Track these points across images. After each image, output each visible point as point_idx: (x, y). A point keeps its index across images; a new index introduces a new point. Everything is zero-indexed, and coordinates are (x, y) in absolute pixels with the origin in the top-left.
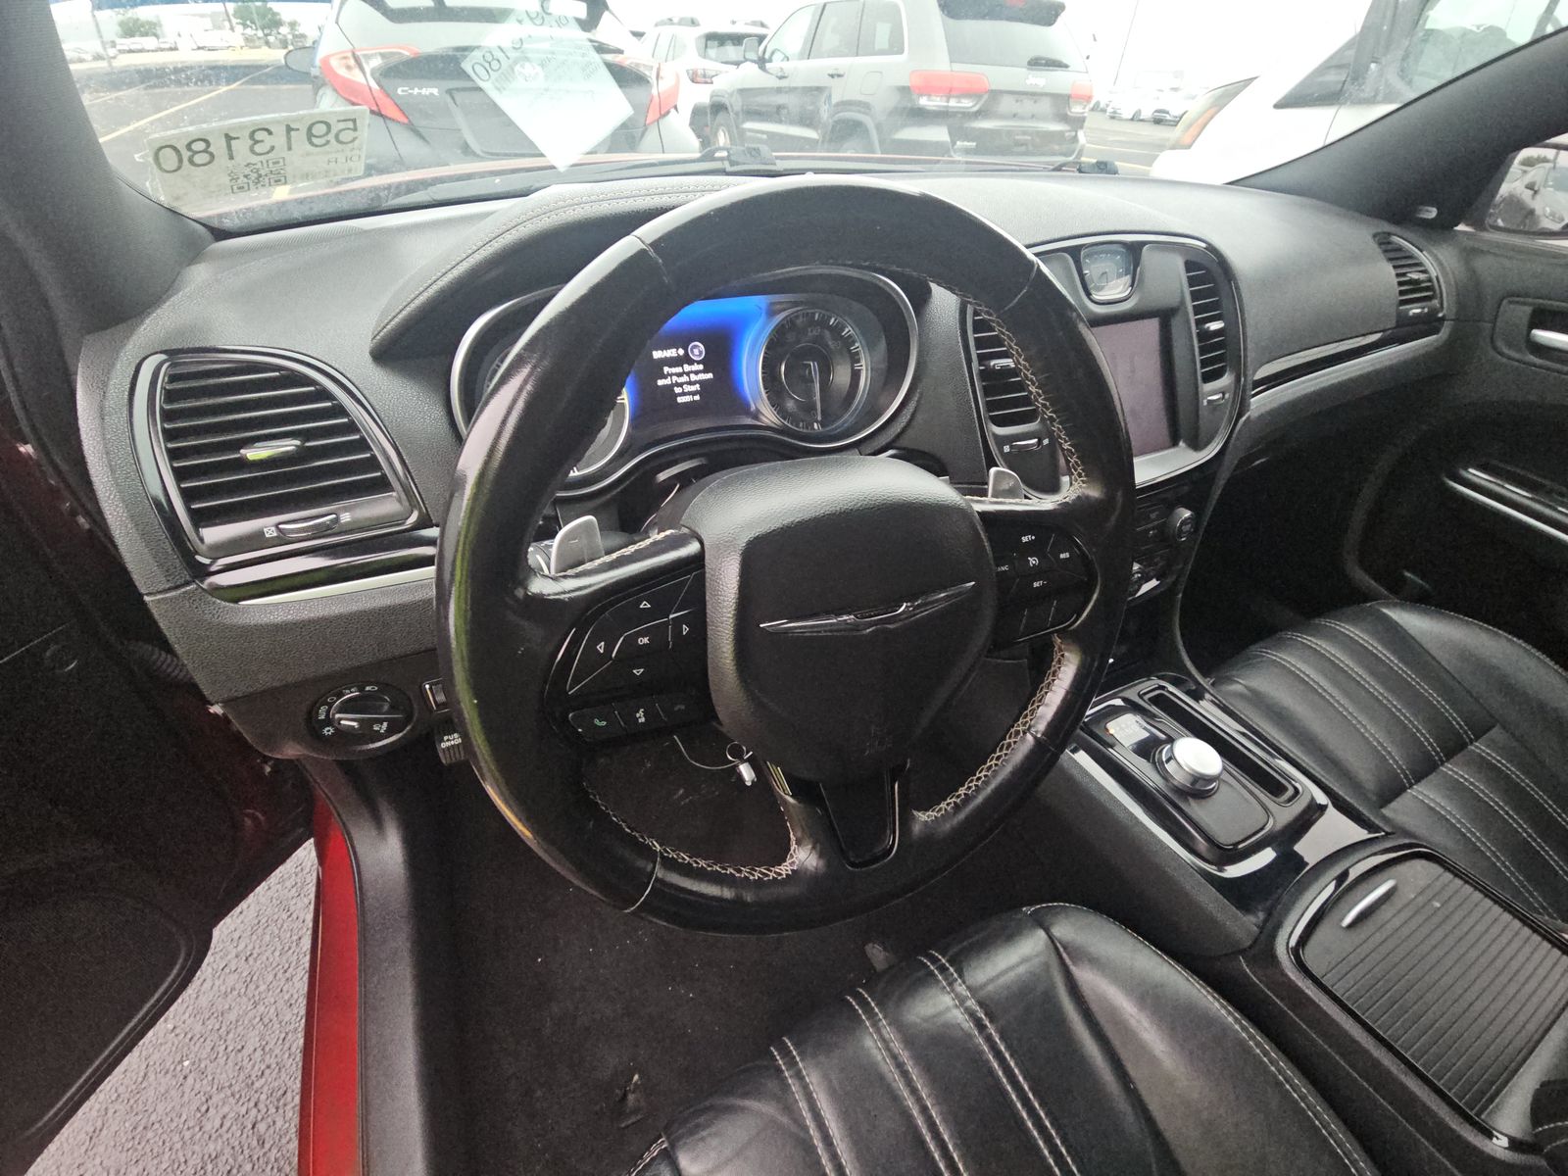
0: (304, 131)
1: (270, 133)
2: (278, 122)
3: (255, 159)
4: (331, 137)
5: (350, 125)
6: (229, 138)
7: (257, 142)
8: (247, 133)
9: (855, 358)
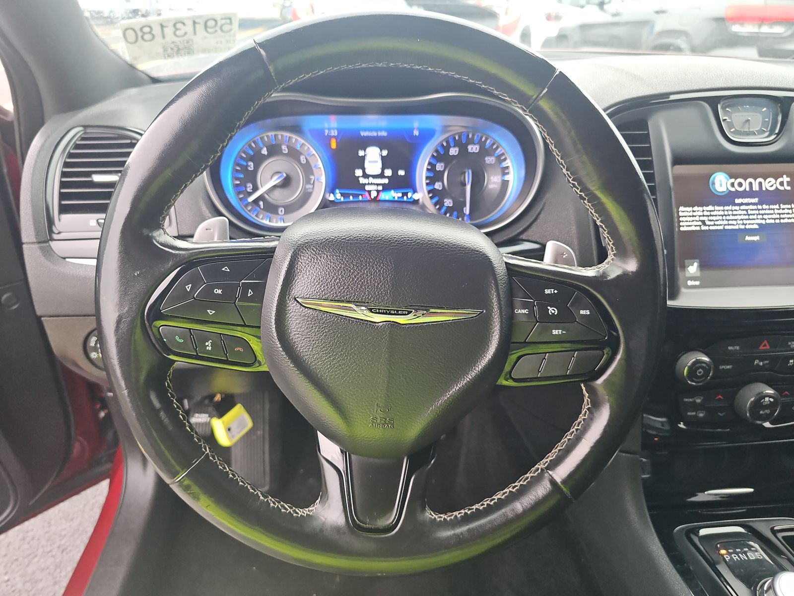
0: (202, 24)
1: (184, 24)
2: (188, 18)
3: (176, 39)
4: (218, 28)
5: (228, 21)
6: (162, 26)
7: (177, 29)
8: (171, 24)
9: (505, 171)
